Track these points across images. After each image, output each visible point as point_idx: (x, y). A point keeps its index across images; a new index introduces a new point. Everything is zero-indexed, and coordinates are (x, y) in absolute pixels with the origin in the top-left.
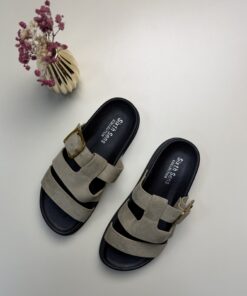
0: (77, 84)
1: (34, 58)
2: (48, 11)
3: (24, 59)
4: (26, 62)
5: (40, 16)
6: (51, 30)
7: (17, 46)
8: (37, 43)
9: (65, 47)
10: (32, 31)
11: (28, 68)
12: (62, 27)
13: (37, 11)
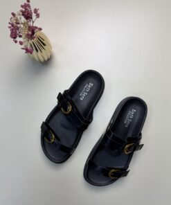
1: (20, 36)
2: (29, 6)
3: (14, 36)
4: (15, 38)
5: (24, 10)
6: (31, 18)
7: (10, 27)
8: (22, 26)
9: (40, 29)
10: (19, 18)
12: (38, 16)
13: (22, 6)
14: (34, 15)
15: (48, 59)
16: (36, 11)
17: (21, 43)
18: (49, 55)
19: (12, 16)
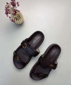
0: (23, 22)
1: (10, 13)
2: (15, 1)
3: (7, 13)
4: (7, 14)
5: (12, 2)
6: (15, 6)
7: (5, 9)
8: (11, 9)
9: (19, 11)
11: (8, 16)
12: (18, 5)
14: (17, 5)
15: (22, 24)
16: (18, 3)
17: (10, 17)
18: (22, 22)
19: (7, 4)
